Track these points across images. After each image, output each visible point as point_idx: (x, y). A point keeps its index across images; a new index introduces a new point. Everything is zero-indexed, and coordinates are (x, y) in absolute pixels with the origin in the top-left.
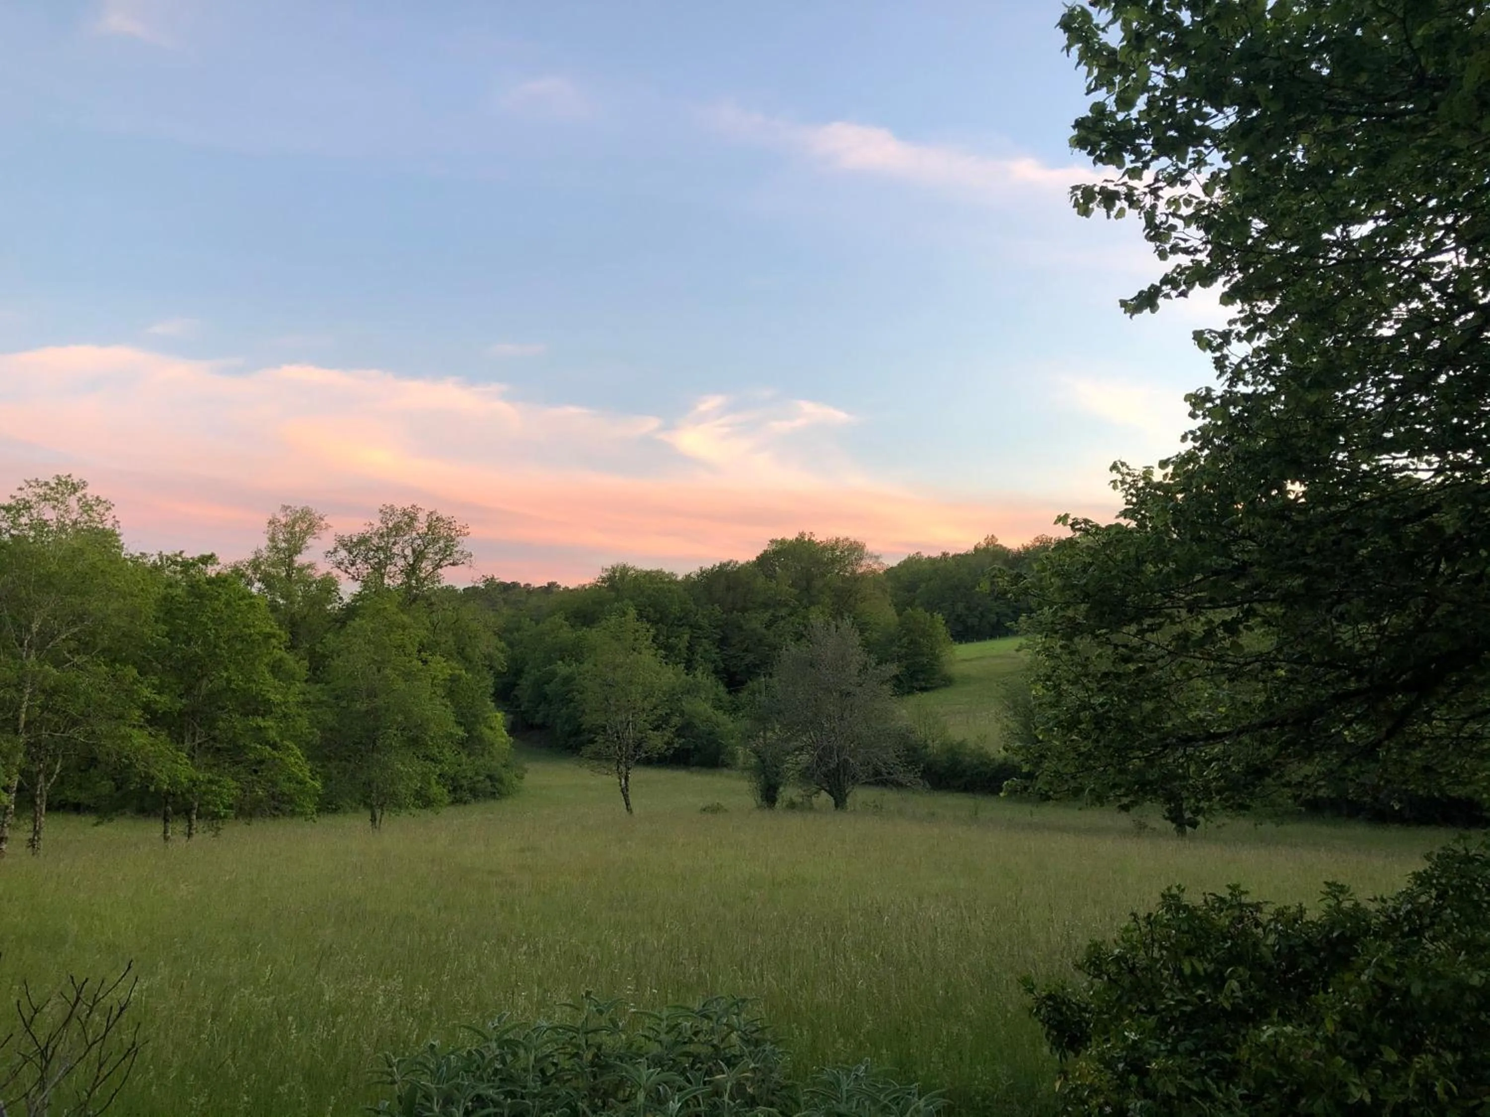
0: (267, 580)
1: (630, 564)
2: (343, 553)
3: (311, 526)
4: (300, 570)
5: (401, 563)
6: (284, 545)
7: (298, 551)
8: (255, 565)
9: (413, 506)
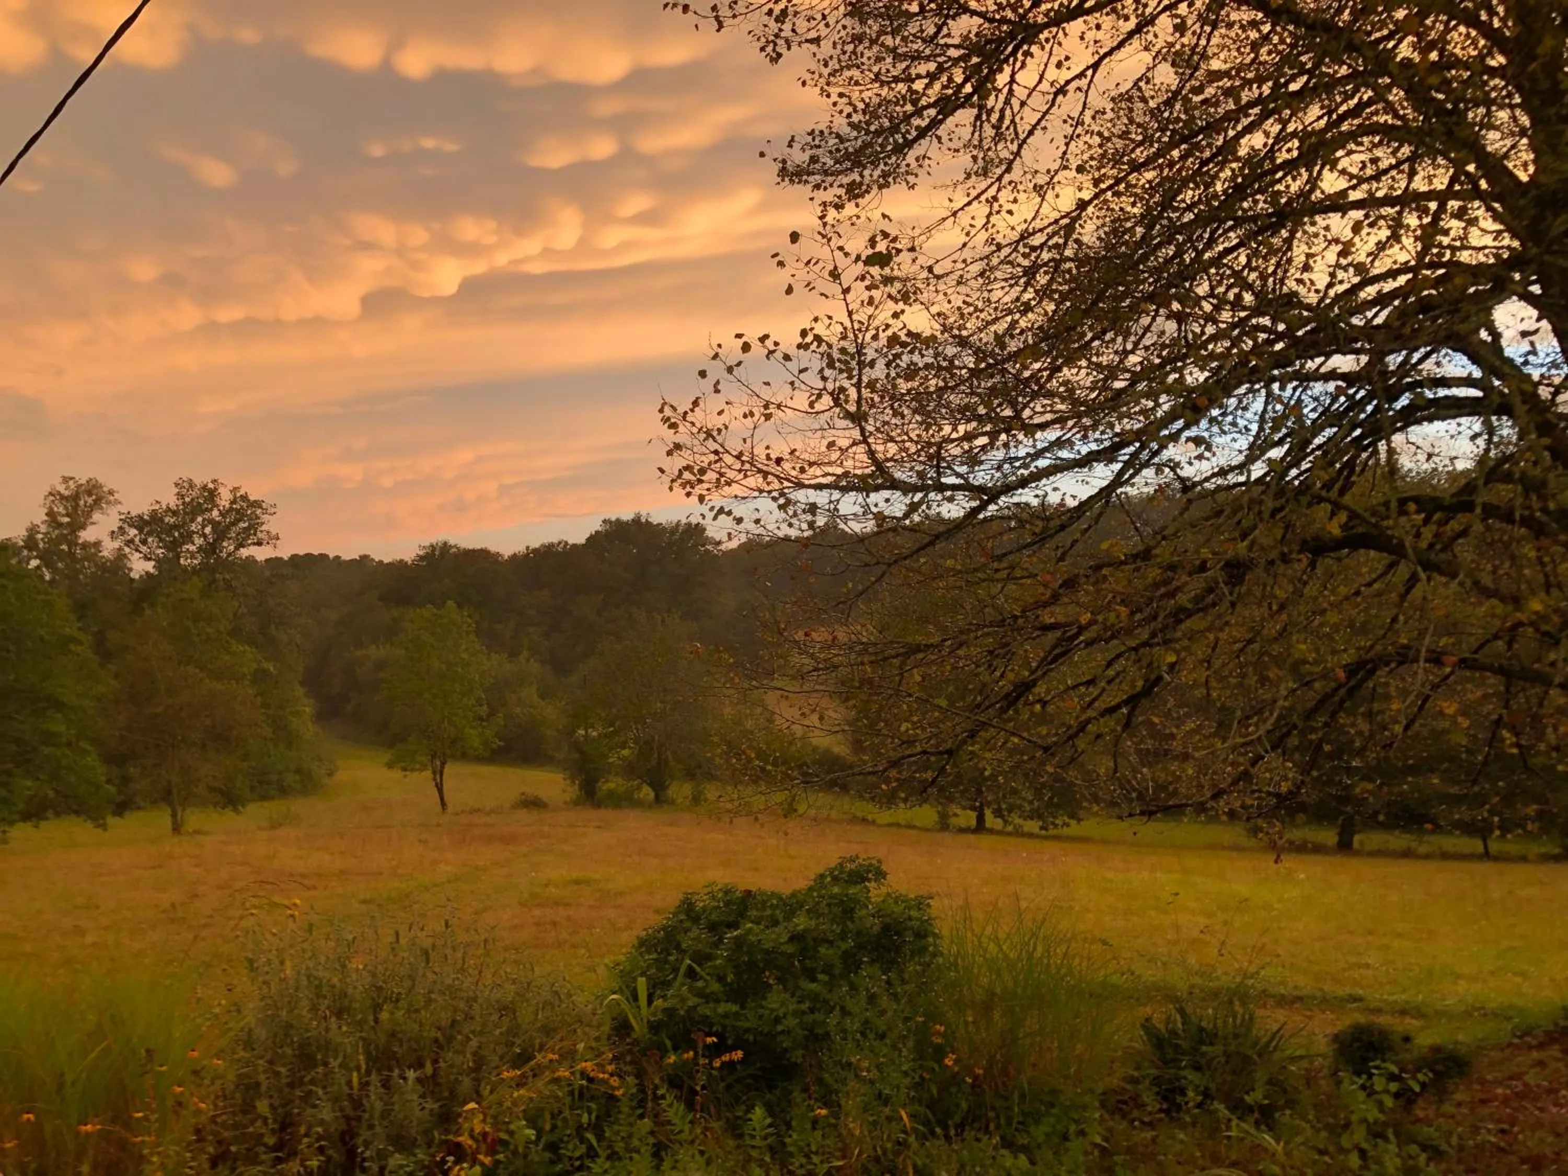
0: (47, 558)
1: (452, 542)
2: (133, 532)
3: (98, 501)
4: (85, 546)
5: (199, 541)
6: (66, 520)
7: (83, 527)
8: (31, 542)
9: (214, 481)
